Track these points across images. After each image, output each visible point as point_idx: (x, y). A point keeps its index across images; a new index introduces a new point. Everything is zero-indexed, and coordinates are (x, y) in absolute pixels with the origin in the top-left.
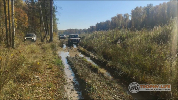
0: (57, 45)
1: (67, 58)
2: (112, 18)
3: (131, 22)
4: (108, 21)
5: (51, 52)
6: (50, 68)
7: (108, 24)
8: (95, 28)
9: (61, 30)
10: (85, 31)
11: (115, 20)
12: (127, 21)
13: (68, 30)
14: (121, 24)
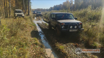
0: (32, 17)
1: (38, 24)
2: (63, 3)
3: (74, 5)
4: (61, 5)
5: (30, 20)
6: (31, 27)
7: (61, 6)
8: (53, 8)
9: (33, 9)
10: (47, 10)
11: (65, 4)
12: (72, 5)
13: (37, 9)
14: (68, 7)
